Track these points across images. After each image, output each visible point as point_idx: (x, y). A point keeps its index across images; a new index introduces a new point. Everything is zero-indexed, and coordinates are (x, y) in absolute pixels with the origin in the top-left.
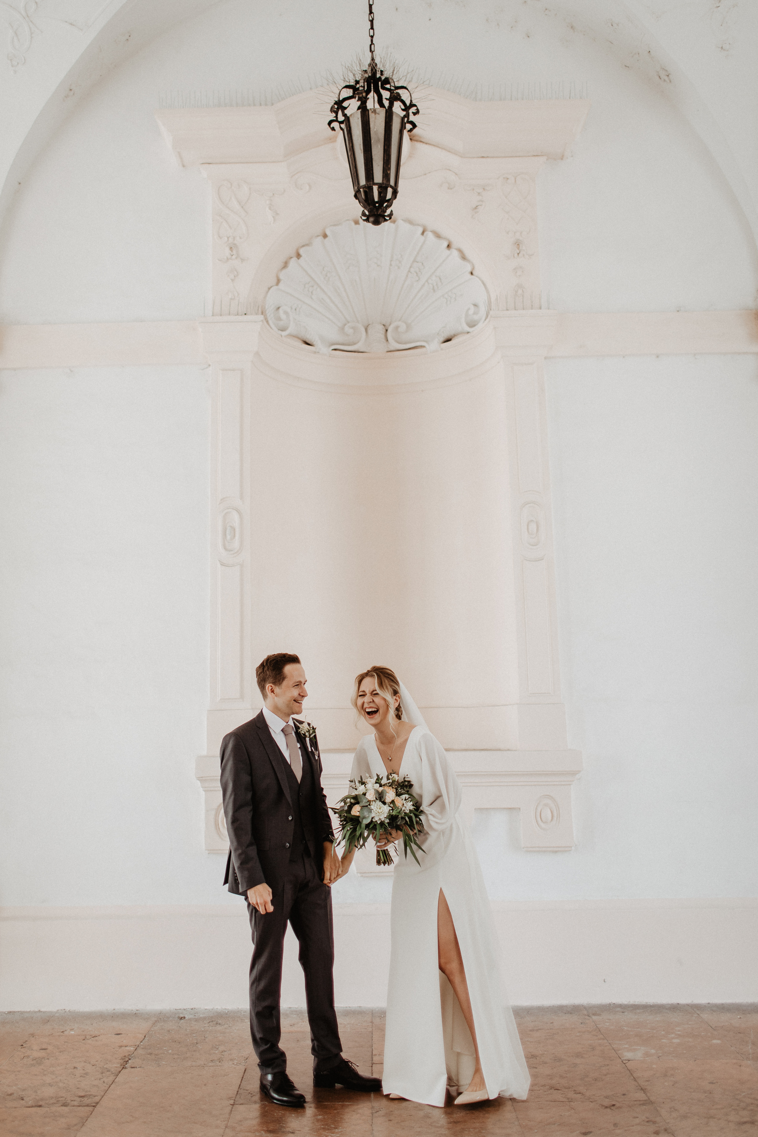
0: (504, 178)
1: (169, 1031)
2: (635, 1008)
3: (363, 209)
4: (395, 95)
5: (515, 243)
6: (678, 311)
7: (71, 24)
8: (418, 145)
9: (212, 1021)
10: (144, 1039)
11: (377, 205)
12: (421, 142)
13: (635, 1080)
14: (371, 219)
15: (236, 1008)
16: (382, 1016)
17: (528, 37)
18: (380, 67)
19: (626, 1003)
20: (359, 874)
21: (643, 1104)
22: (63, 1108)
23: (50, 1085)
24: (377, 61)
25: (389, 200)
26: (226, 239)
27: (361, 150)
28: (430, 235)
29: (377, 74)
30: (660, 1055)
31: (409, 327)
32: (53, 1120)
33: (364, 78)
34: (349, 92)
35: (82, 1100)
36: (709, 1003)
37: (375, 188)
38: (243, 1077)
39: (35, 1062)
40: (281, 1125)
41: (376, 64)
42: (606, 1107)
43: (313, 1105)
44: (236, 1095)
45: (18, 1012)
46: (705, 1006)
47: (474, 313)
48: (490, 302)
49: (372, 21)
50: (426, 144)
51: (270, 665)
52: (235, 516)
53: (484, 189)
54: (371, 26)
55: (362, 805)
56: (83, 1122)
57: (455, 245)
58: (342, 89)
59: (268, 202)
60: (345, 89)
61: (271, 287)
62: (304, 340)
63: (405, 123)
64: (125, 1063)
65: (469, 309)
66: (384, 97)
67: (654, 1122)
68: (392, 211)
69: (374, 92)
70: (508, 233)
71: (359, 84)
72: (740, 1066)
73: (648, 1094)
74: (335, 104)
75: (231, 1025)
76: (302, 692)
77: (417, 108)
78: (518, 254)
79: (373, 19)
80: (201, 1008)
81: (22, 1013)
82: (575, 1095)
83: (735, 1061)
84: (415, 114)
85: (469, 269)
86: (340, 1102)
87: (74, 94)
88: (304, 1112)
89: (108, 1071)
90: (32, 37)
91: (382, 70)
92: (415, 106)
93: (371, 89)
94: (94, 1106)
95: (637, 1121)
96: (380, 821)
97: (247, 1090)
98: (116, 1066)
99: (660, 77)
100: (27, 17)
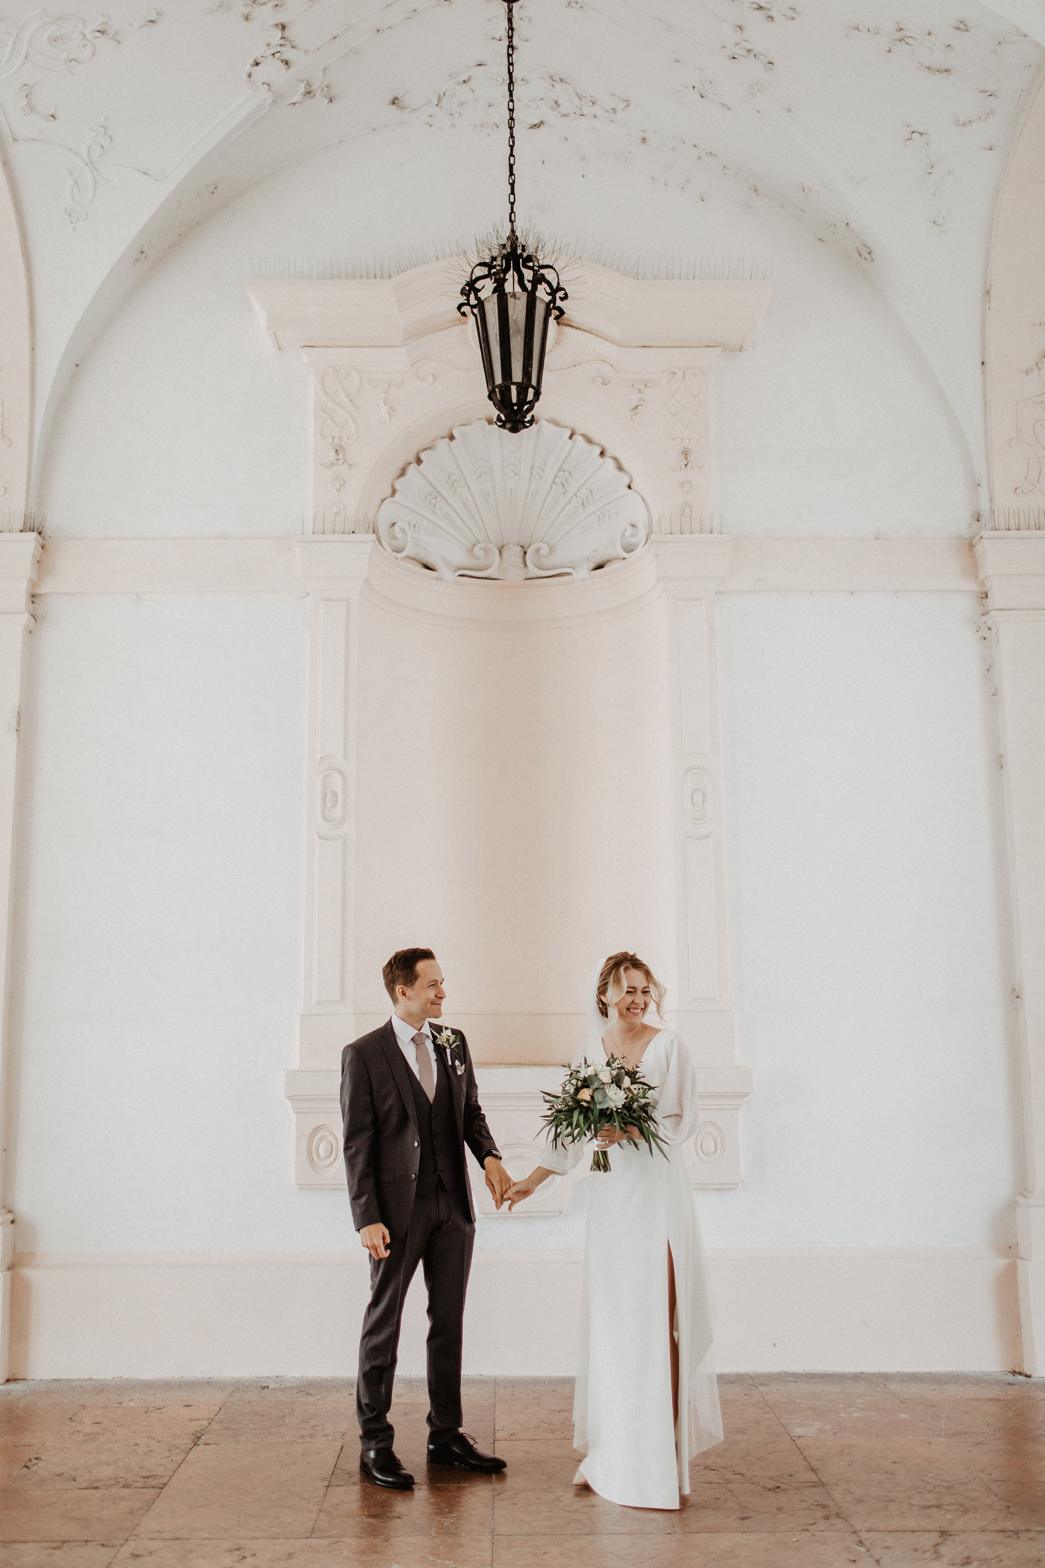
0: (670, 373)
1: (249, 1402)
2: (810, 1377)
3: (498, 413)
4: (540, 277)
5: (683, 453)
6: (877, 539)
7: (144, 173)
8: (567, 329)
9: (302, 1391)
10: (219, 1412)
11: (515, 408)
12: (570, 326)
13: (805, 1459)
14: (508, 425)
15: (330, 1376)
16: (507, 1386)
17: (703, 200)
18: (521, 240)
19: (800, 1371)
20: (481, 1215)
21: (814, 1487)
22: (124, 1490)
23: (108, 1464)
24: (518, 233)
25: (530, 402)
26: (331, 439)
27: (497, 342)
28: (578, 438)
29: (518, 250)
30: (837, 1431)
31: (552, 550)
32: (113, 1503)
33: (502, 255)
34: (484, 271)
35: (147, 1481)
36: (898, 1372)
37: (514, 389)
38: (339, 1455)
39: (88, 1437)
40: (385, 1509)
41: (517, 237)
42: (770, 1490)
43: (425, 1487)
44: (332, 1476)
45: (65, 1380)
46: (893, 1375)
47: (632, 536)
48: (651, 523)
49: (512, 185)
50: (577, 328)
51: (399, 963)
52: (338, 778)
53: (646, 385)
54: (511, 190)
56: (149, 1506)
57: (609, 453)
58: (476, 266)
59: (382, 396)
60: (479, 267)
61: (385, 499)
62: (425, 563)
63: (551, 309)
64: (196, 1440)
65: (625, 530)
66: (526, 277)
67: (824, 1507)
68: (533, 416)
69: (513, 270)
70: (674, 440)
71: (496, 261)
72: (930, 1444)
73: (820, 1475)
74: (466, 285)
75: (324, 1395)
76: (439, 993)
77: (566, 292)
78: (686, 465)
79: (514, 182)
80: (289, 1375)
81: (68, 1381)
82: (733, 1475)
83: (924, 1438)
84: (562, 299)
85: (627, 483)
86: (455, 1484)
87: (146, 257)
88: (413, 1494)
89: (176, 1448)
90: (95, 188)
91: (524, 244)
92: (563, 289)
93: (511, 266)
94: (161, 1488)
95: (805, 1505)
97: (345, 1470)
98: (186, 1442)
99: (860, 254)
100: (90, 163)
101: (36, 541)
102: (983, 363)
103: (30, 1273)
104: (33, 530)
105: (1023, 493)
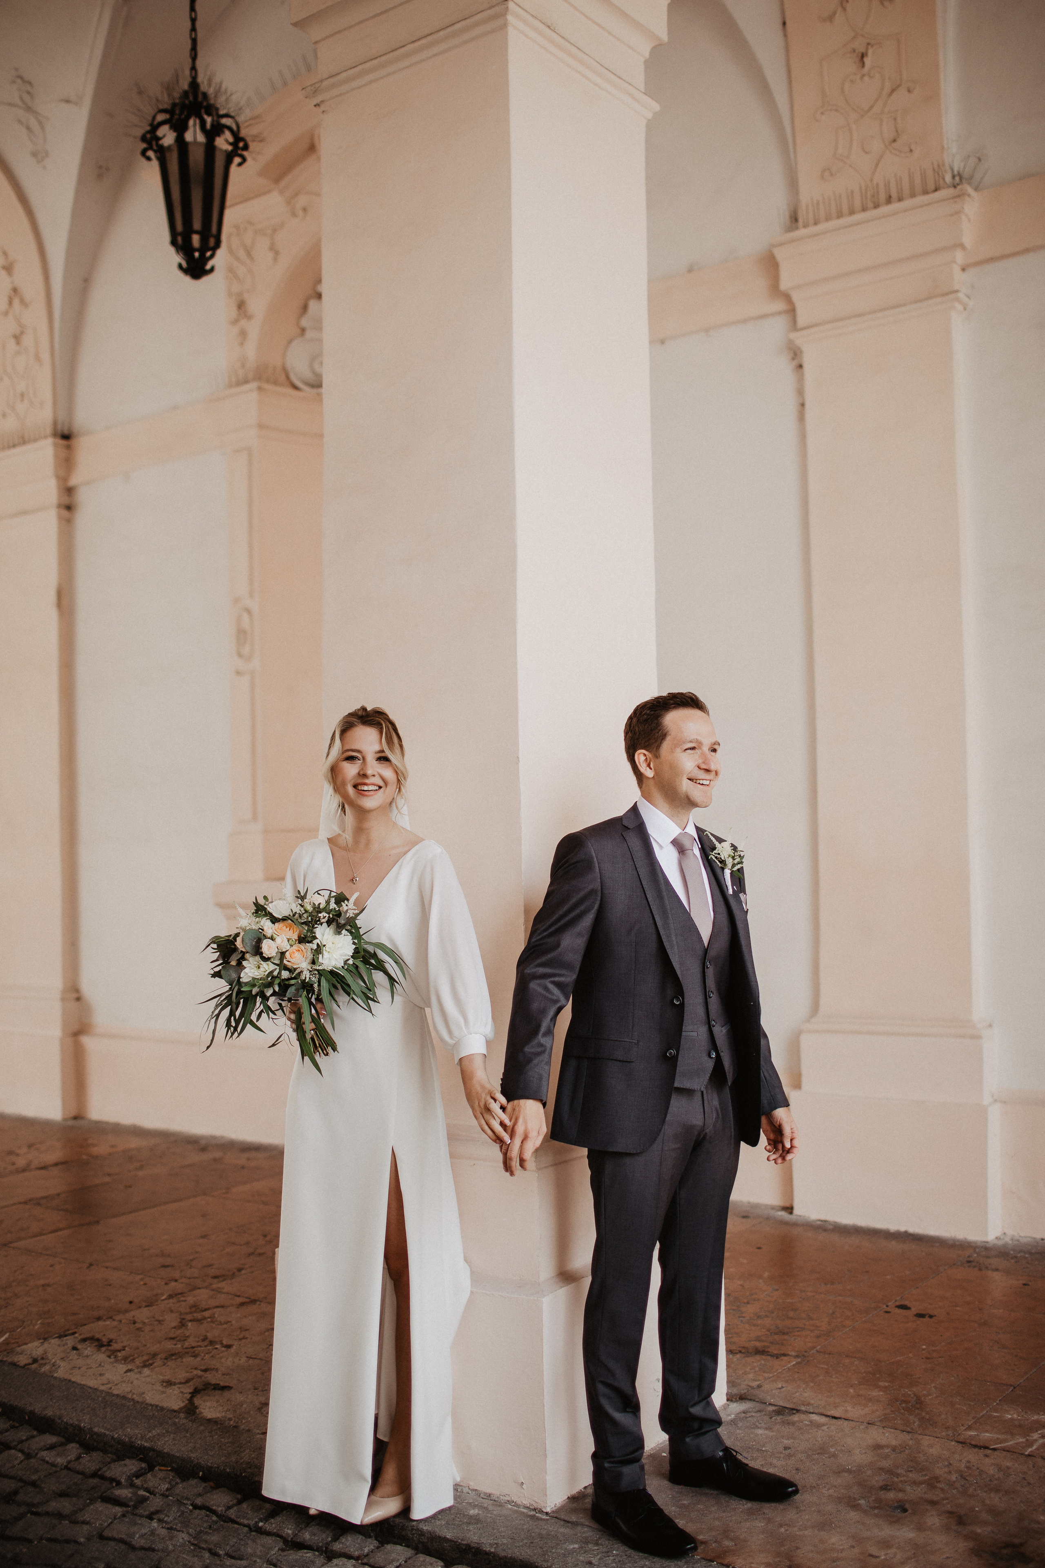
3: (180, 258)
11: (197, 255)
14: (190, 272)
18: (202, 88)
24: (199, 81)
25: (211, 250)
26: (235, 296)
29: (199, 98)
33: (183, 102)
34: (165, 117)
37: (195, 235)
41: (198, 84)
52: (247, 617)
59: (269, 241)
61: (292, 340)
91: (206, 92)
100: (29, 109)
101: (55, 445)
102: (784, 24)
103: (85, 1040)
104: (55, 434)
105: (832, 175)
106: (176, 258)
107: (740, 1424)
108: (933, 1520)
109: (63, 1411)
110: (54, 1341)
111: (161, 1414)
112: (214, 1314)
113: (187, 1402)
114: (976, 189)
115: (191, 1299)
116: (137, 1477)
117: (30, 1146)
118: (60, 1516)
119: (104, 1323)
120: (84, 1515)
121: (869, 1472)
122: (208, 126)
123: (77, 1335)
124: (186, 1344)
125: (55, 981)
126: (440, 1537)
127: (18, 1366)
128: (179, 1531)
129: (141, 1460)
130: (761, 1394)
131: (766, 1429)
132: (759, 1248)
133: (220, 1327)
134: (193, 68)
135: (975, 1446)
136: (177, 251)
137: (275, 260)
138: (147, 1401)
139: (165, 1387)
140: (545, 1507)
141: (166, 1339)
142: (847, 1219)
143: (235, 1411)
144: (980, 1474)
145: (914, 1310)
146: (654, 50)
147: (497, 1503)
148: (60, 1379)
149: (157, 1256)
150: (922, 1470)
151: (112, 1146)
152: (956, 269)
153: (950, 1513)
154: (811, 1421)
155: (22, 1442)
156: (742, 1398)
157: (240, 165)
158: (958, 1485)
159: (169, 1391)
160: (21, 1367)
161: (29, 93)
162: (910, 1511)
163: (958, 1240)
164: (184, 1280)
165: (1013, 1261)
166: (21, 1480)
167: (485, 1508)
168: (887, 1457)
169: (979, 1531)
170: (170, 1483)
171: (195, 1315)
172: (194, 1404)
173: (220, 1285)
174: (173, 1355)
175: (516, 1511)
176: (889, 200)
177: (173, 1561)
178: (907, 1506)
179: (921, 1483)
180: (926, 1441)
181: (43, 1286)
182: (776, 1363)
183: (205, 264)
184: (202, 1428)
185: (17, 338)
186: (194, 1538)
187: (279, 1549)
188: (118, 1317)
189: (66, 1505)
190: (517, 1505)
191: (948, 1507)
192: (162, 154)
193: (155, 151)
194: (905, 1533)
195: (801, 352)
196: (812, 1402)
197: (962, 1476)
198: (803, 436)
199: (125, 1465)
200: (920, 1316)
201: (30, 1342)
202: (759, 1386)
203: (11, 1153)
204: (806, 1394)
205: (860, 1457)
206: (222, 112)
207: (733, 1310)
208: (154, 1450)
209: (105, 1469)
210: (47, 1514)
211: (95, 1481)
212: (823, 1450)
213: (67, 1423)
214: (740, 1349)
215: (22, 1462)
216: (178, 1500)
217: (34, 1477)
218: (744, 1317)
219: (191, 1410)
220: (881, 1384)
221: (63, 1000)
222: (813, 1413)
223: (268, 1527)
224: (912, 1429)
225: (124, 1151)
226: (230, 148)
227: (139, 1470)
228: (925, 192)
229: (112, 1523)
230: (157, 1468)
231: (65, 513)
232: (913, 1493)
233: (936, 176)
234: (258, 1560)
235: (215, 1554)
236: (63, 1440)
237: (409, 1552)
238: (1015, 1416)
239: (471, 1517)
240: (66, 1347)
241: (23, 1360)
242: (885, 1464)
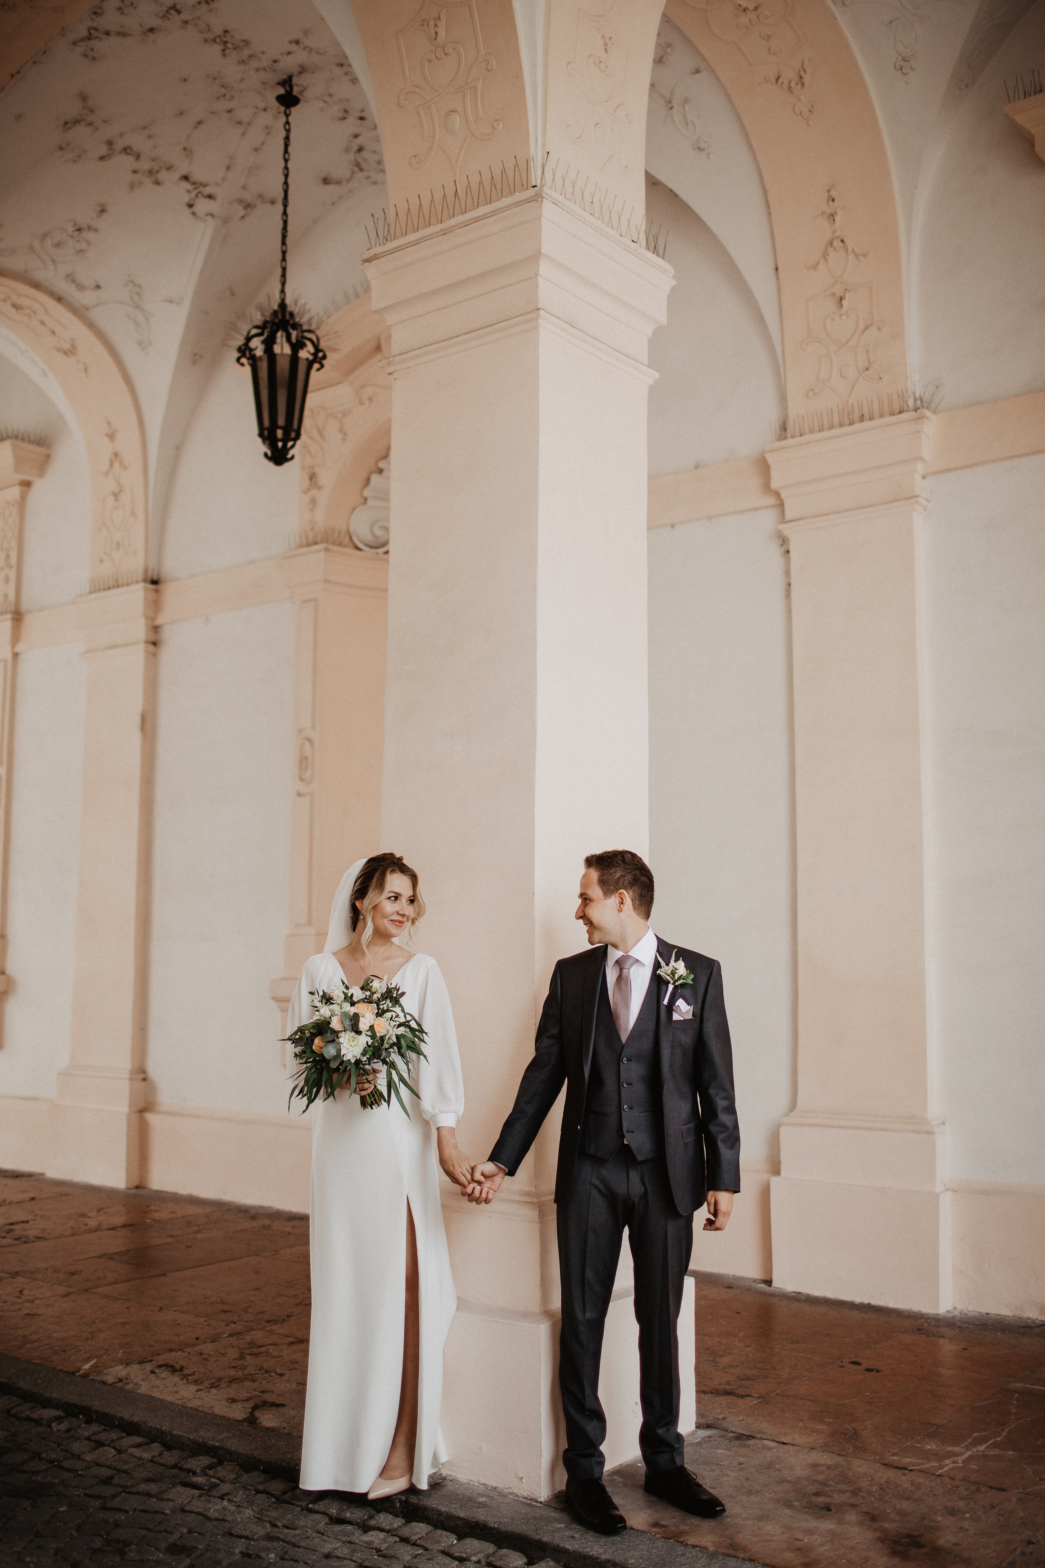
3: (266, 449)
14: (273, 460)
26: (308, 469)
29: (287, 316)
33: (274, 317)
37: (279, 430)
41: (286, 306)
52: (308, 746)
55: (327, 1040)
58: (251, 326)
60: (253, 328)
61: (356, 507)
66: (293, 337)
68: (294, 453)
71: (268, 322)
93: (280, 328)
96: (355, 1059)
100: (137, 307)
101: (145, 589)
102: (777, 269)
103: (150, 1117)
104: (145, 581)
105: (815, 394)
106: (262, 448)
107: (704, 1445)
108: (852, 1517)
109: (147, 1418)
110: (136, 1367)
111: (228, 1424)
112: (269, 1350)
113: (249, 1414)
114: (934, 412)
115: (248, 1338)
116: (210, 1469)
117: (99, 1211)
118: (149, 1495)
119: (176, 1354)
120: (169, 1495)
121: (806, 1483)
122: (294, 340)
123: (153, 1362)
124: (246, 1372)
125: (125, 1063)
126: (454, 1516)
127: (107, 1384)
128: (246, 1508)
129: (212, 1456)
130: (725, 1424)
131: (726, 1449)
132: (738, 1313)
133: (274, 1360)
134: (283, 291)
135: (896, 1468)
136: (264, 442)
137: (344, 440)
138: (216, 1413)
139: (230, 1403)
140: (540, 1497)
141: (229, 1368)
142: (817, 1292)
143: (289, 1422)
144: (896, 1488)
145: (865, 1366)
146: (655, 333)
147: (502, 1494)
148: (142, 1394)
149: (218, 1303)
150: (849, 1482)
151: (173, 1213)
152: (918, 478)
153: (866, 1513)
154: (763, 1445)
155: (113, 1441)
156: (708, 1427)
157: (318, 370)
158: (876, 1495)
159: (234, 1406)
160: (109, 1384)
161: (138, 294)
162: (834, 1511)
163: (913, 1312)
164: (242, 1323)
165: (957, 1330)
166: (115, 1469)
167: (491, 1497)
168: (822, 1472)
169: (886, 1526)
170: (237, 1474)
171: (252, 1350)
172: (255, 1416)
173: (273, 1327)
174: (234, 1380)
175: (517, 1500)
176: (862, 419)
177: (242, 1528)
178: (832, 1507)
179: (849, 1491)
180: (856, 1462)
181: (122, 1323)
182: (740, 1401)
183: (287, 453)
184: (262, 1434)
185: (116, 495)
186: (257, 1514)
187: (325, 1524)
188: (188, 1350)
189: (153, 1488)
190: (517, 1495)
191: (866, 1509)
192: (254, 362)
193: (248, 359)
194: (828, 1525)
195: (788, 541)
196: (767, 1431)
197: (881, 1488)
198: (789, 611)
199: (200, 1460)
200: (869, 1370)
201: (115, 1366)
202: (724, 1419)
203: (83, 1215)
204: (764, 1426)
205: (800, 1472)
206: (305, 328)
207: (710, 1360)
208: (223, 1448)
209: (183, 1463)
210: (138, 1493)
211: (175, 1471)
212: (770, 1466)
213: (151, 1427)
214: (712, 1390)
215: (115, 1455)
216: (243, 1486)
217: (125, 1467)
218: (719, 1366)
219: (252, 1420)
220: (827, 1420)
221: (131, 1079)
222: (765, 1439)
223: (316, 1507)
224: (846, 1453)
225: (183, 1217)
226: (311, 358)
227: (211, 1464)
228: (892, 414)
229: (190, 1501)
230: (225, 1463)
231: (151, 648)
232: (837, 1498)
233: (901, 401)
234: (309, 1530)
235: (274, 1525)
236: (148, 1441)
237: (429, 1528)
238: (934, 1447)
239: (480, 1503)
240: (146, 1371)
241: (110, 1379)
242: (820, 1477)
